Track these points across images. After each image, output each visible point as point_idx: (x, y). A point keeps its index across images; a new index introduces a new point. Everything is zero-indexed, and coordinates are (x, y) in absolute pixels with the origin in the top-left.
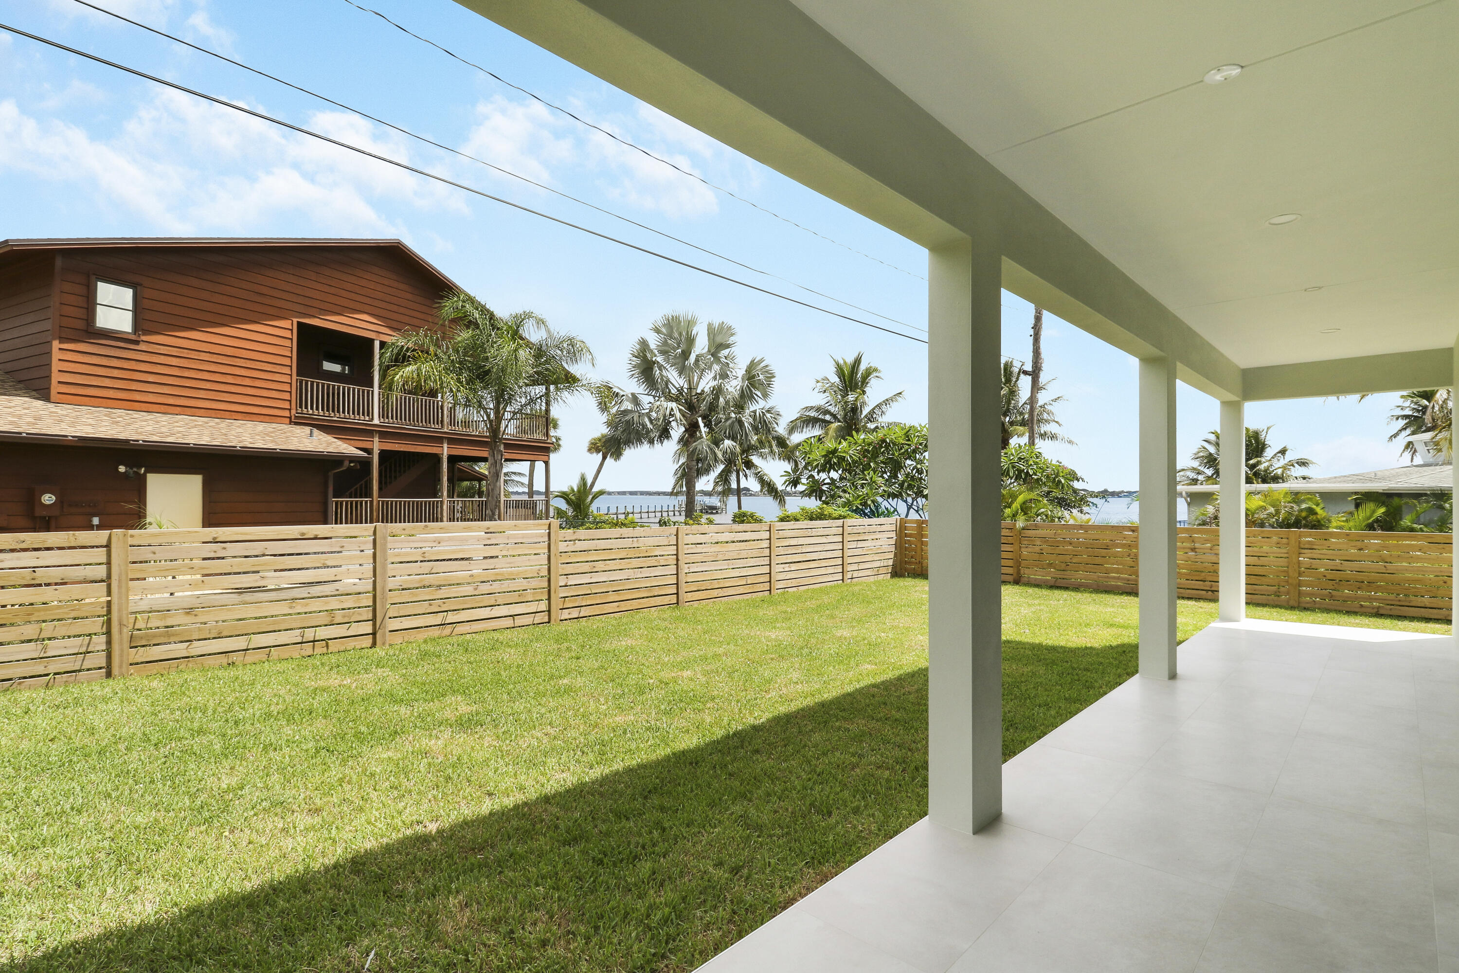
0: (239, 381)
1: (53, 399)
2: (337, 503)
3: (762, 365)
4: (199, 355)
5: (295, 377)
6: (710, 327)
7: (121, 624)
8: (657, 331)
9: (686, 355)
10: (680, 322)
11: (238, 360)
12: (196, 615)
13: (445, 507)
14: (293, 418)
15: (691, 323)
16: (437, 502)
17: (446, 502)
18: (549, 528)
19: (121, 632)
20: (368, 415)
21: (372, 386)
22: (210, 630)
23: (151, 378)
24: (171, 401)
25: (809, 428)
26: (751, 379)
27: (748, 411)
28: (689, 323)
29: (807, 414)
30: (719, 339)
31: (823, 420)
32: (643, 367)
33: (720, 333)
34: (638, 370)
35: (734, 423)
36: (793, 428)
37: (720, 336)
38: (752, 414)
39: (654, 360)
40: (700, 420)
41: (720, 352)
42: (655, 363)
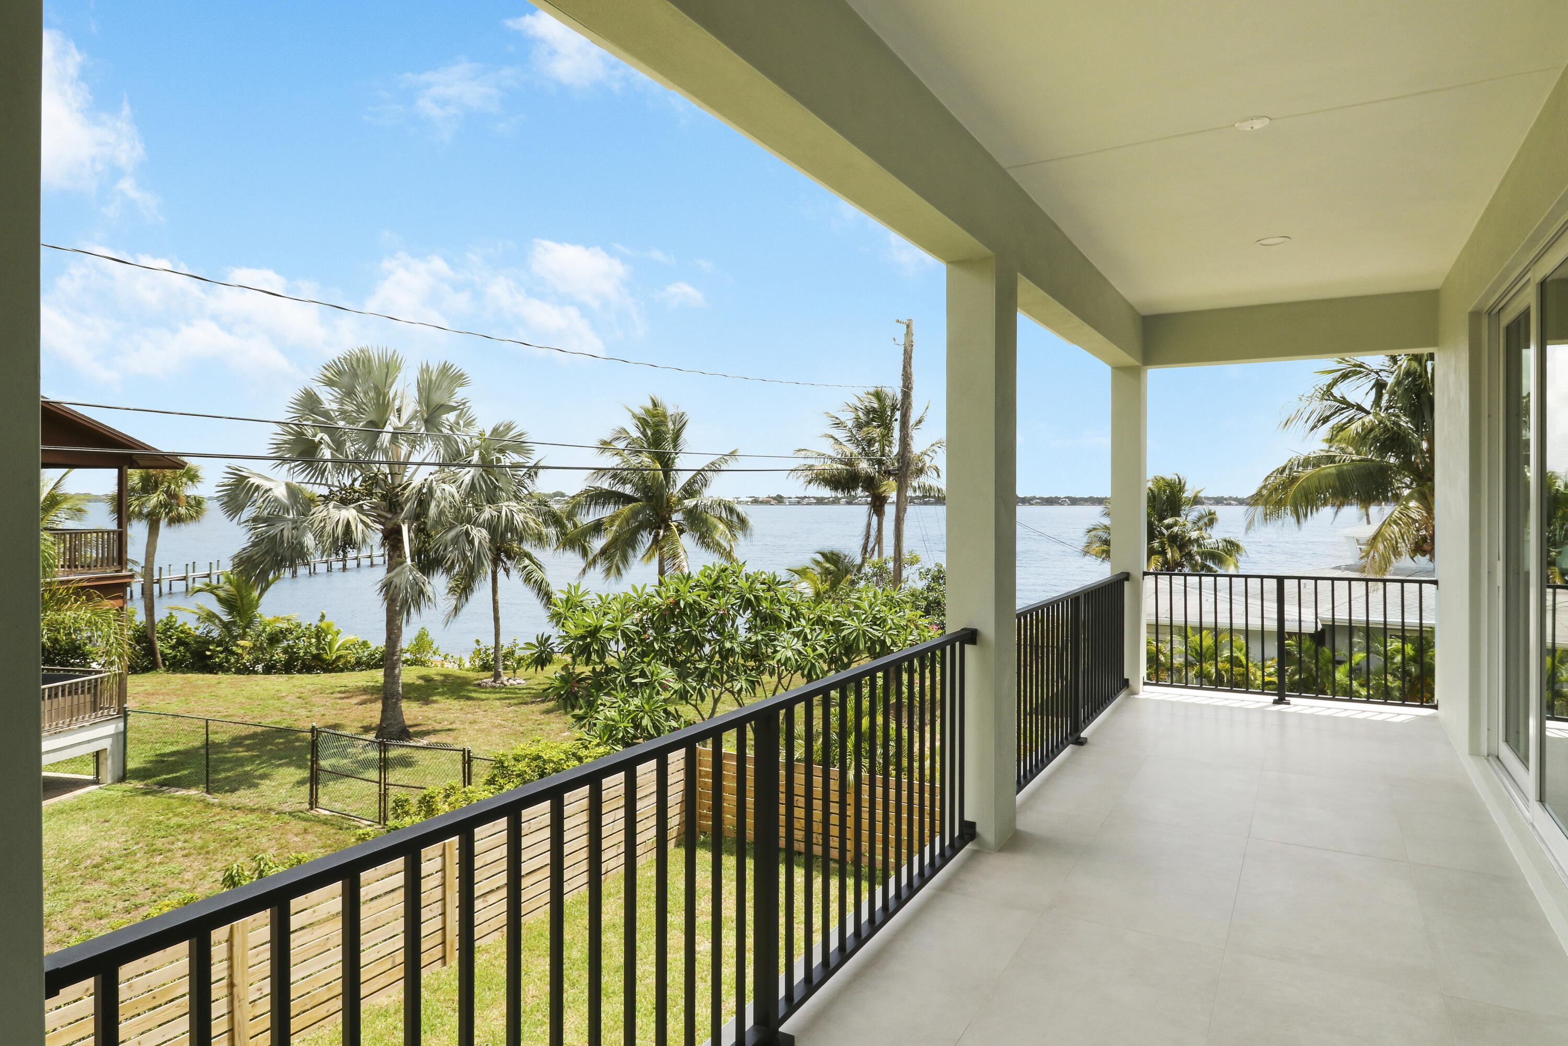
3: (511, 433)
6: (422, 372)
8: (330, 383)
9: (376, 426)
10: (370, 366)
15: (390, 368)
25: (598, 507)
26: (486, 465)
27: (488, 512)
28: (388, 368)
29: (598, 484)
30: (438, 397)
31: (619, 493)
32: (299, 449)
33: (439, 388)
34: (289, 450)
35: (457, 536)
36: (574, 507)
37: (438, 393)
38: (495, 513)
39: (317, 439)
40: (405, 528)
41: (439, 416)
42: (320, 443)
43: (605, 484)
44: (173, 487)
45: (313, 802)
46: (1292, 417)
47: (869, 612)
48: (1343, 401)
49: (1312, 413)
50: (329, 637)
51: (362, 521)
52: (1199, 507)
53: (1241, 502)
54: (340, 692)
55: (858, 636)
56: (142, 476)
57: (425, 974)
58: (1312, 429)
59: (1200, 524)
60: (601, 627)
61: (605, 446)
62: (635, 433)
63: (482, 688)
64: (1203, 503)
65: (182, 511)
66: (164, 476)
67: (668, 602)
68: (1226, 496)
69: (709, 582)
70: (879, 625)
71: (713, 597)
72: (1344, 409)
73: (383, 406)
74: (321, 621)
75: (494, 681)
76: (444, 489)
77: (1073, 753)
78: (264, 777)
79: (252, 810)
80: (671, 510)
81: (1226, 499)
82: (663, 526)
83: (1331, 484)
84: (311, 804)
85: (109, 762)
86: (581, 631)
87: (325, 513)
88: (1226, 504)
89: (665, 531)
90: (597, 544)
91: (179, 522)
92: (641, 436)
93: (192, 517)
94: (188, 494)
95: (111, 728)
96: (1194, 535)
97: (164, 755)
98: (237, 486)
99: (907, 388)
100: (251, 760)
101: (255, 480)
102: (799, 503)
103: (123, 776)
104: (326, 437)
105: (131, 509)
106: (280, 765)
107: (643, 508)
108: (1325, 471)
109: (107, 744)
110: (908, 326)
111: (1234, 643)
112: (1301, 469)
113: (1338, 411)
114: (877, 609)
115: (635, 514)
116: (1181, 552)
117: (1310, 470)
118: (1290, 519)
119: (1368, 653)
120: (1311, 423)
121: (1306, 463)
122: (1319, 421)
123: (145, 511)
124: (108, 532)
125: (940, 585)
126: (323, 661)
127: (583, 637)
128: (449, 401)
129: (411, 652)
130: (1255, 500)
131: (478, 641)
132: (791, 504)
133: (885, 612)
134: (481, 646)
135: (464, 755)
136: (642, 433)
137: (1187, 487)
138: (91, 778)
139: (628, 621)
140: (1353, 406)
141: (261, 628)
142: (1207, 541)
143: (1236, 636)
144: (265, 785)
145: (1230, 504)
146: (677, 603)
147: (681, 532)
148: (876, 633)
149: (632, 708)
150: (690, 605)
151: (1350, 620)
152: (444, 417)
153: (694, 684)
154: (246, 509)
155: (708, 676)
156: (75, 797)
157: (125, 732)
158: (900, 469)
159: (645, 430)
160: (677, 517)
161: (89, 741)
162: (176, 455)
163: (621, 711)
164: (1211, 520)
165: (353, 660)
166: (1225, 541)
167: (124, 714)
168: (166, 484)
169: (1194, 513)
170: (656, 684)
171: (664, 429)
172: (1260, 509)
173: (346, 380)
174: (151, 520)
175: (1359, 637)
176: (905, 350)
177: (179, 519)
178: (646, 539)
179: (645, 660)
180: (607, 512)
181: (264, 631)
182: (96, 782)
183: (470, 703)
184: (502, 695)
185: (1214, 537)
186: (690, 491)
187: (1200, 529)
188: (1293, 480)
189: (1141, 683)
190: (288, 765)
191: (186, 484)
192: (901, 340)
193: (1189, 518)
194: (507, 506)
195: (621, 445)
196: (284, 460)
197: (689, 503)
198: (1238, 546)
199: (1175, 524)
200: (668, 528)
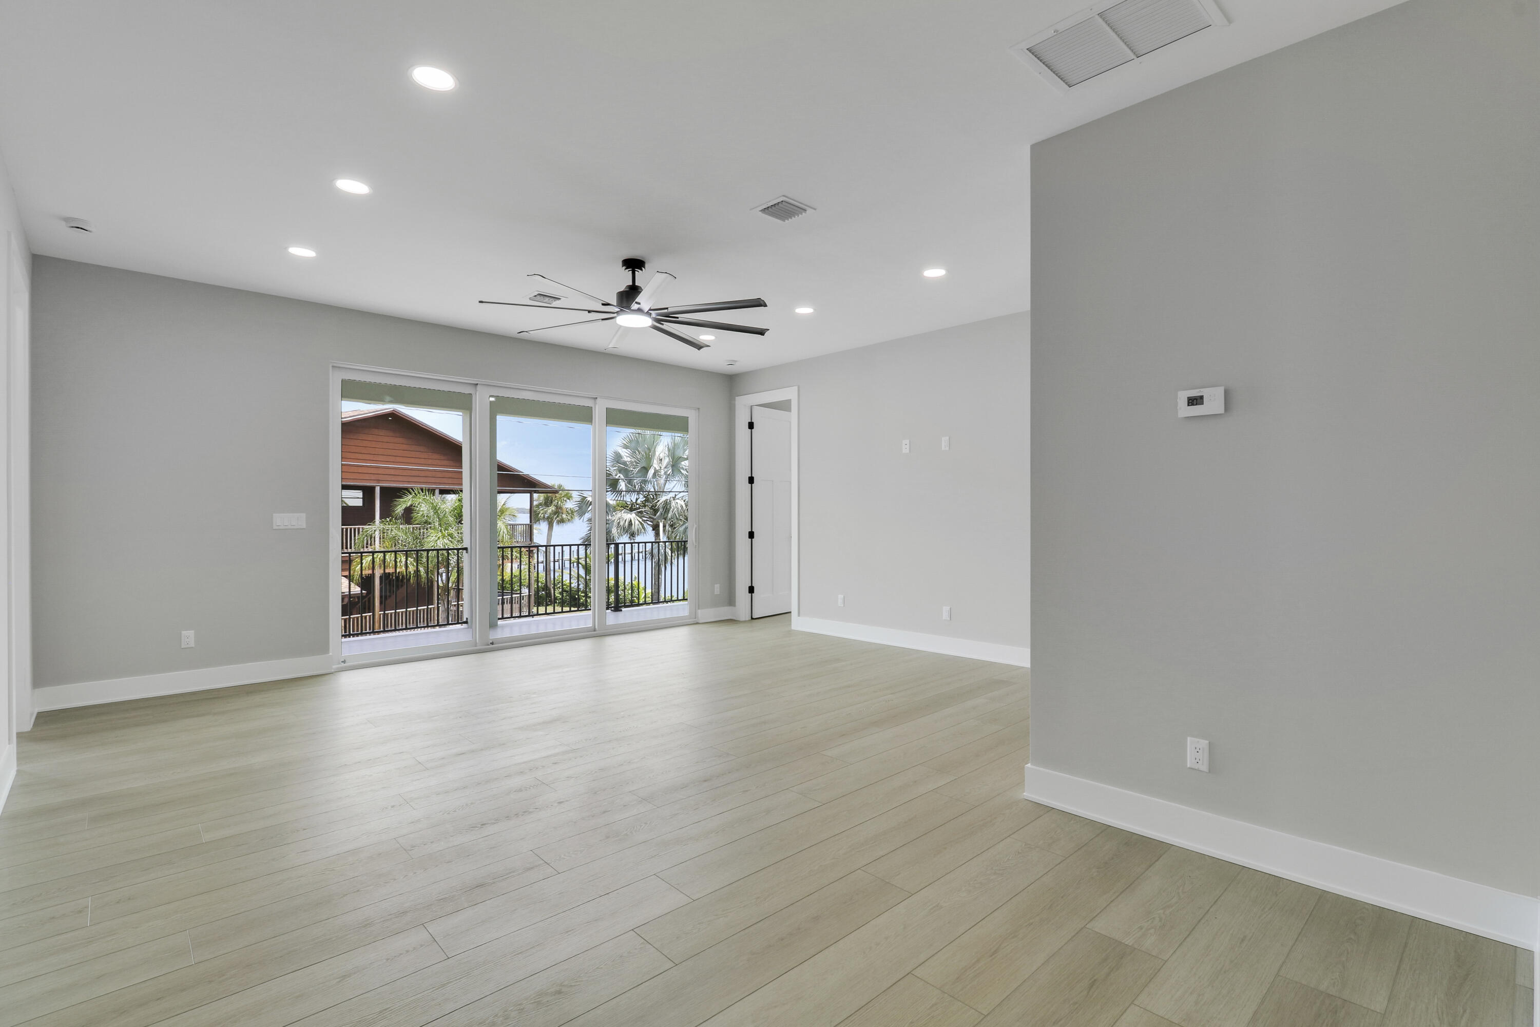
9: (645, 470)
30: (678, 453)
32: (610, 482)
34: (605, 483)
39: (618, 477)
40: (661, 523)
41: (680, 463)
42: (620, 479)
44: (559, 502)
51: (641, 520)
56: (544, 497)
65: (564, 516)
66: (556, 497)
73: (649, 458)
76: (677, 503)
87: (620, 516)
91: (563, 522)
93: (569, 520)
94: (567, 507)
98: (582, 502)
104: (622, 477)
105: (539, 515)
123: (546, 516)
124: (526, 525)
128: (683, 455)
152: (683, 463)
154: (586, 514)
168: (556, 501)
173: (633, 445)
174: (548, 521)
177: (562, 521)
191: (566, 501)
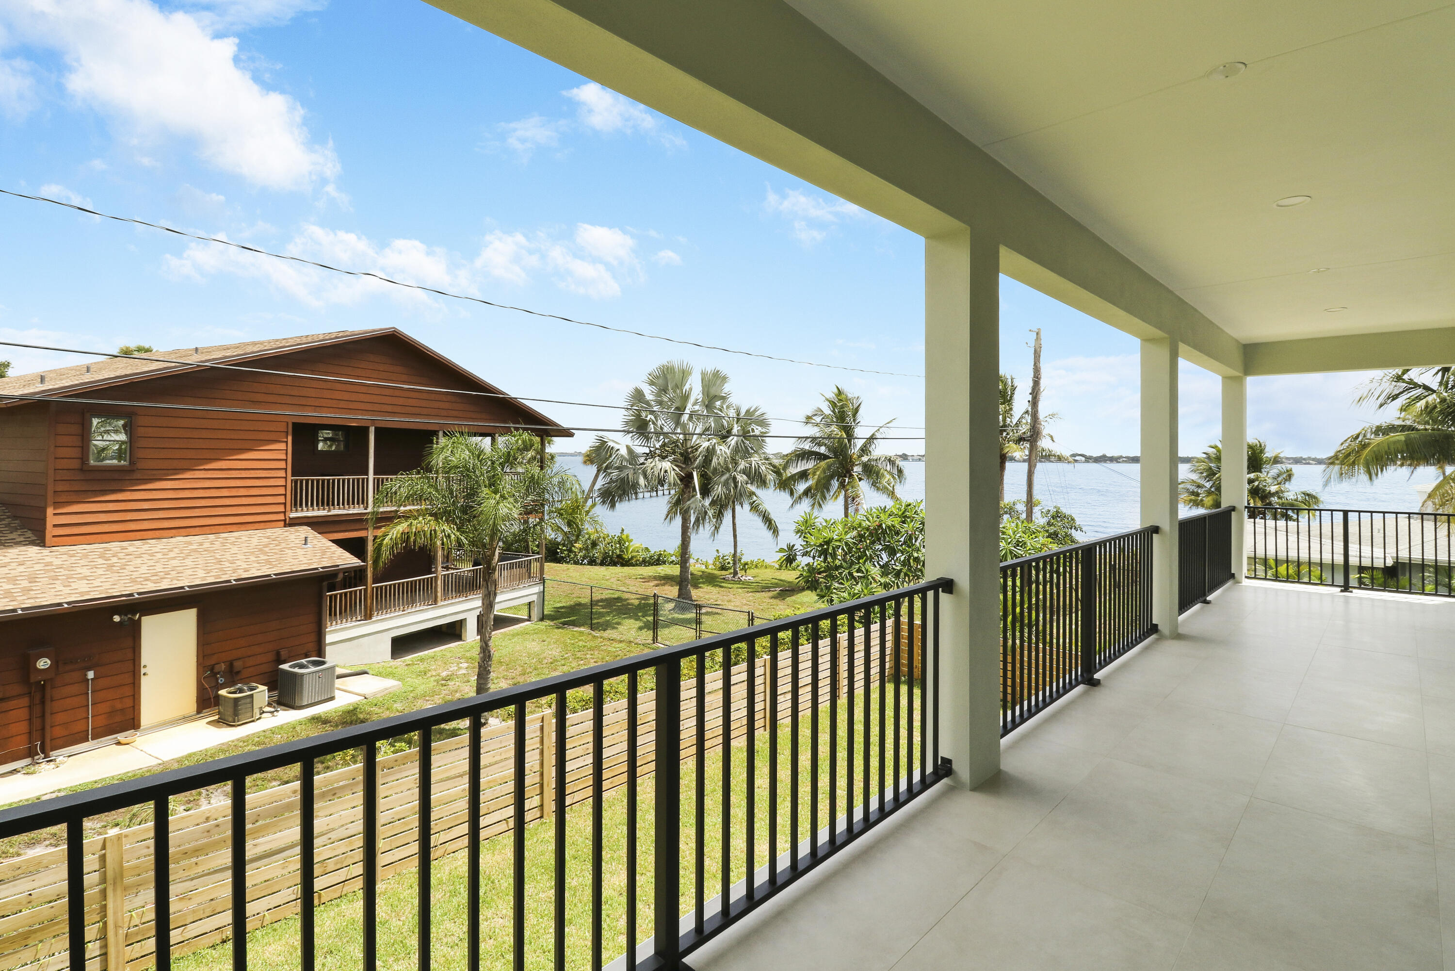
0: (234, 492)
1: (48, 542)
2: (331, 596)
3: (757, 413)
4: (194, 474)
5: (290, 478)
6: (704, 374)
7: (116, 927)
8: (652, 383)
9: (680, 410)
10: (674, 373)
11: (233, 472)
12: (190, 899)
13: (439, 582)
14: (287, 520)
15: (685, 374)
16: (431, 578)
17: (440, 577)
18: (542, 721)
19: (116, 935)
20: (363, 503)
21: (367, 474)
22: (204, 910)
23: (146, 505)
24: (166, 524)
25: (803, 462)
26: (745, 434)
27: (742, 465)
28: (683, 373)
29: (802, 447)
30: (713, 391)
31: (817, 452)
32: (637, 424)
33: (714, 384)
34: (633, 426)
35: (728, 479)
36: (787, 462)
37: (714, 388)
38: (747, 465)
39: (648, 419)
40: (695, 474)
41: (714, 403)
42: (650, 421)
43: (807, 446)
45: (655, 639)
46: (1365, 395)
47: (1013, 536)
48: (1411, 382)
49: (1382, 392)
50: (627, 543)
51: (674, 470)
52: (1279, 466)
53: (1320, 462)
54: (640, 578)
55: (1006, 553)
57: (756, 733)
58: (1381, 406)
59: (1280, 479)
60: (833, 539)
61: (808, 420)
62: (827, 411)
63: (727, 580)
64: (1282, 463)
67: (874, 524)
68: (1305, 456)
69: (900, 513)
70: (1021, 546)
71: (904, 522)
72: (1411, 388)
73: (683, 396)
74: (621, 533)
75: (734, 577)
76: (720, 450)
77: (1202, 608)
78: (619, 624)
79: (621, 642)
80: (853, 465)
81: (1304, 459)
82: (848, 475)
83: (1400, 449)
84: (654, 640)
85: (536, 609)
86: (821, 541)
87: (653, 464)
88: (1305, 464)
89: (849, 478)
90: (801, 487)
92: (832, 413)
95: (537, 589)
96: (1273, 489)
97: (558, 608)
99: (1037, 378)
100: (608, 614)
101: (611, 444)
102: (920, 460)
103: (543, 618)
104: (653, 418)
106: (625, 618)
107: (834, 463)
108: (1394, 439)
109: (534, 598)
110: (1037, 334)
111: (1312, 573)
112: (1373, 436)
113: (1407, 390)
114: (1019, 535)
115: (829, 467)
116: (1262, 502)
117: (1381, 438)
118: (1364, 477)
119: (1437, 585)
120: (1381, 400)
121: (1379, 430)
122: (1389, 398)
125: (1058, 521)
126: (623, 559)
127: (821, 545)
128: (719, 393)
129: (676, 556)
130: (1331, 461)
131: (718, 551)
132: (913, 460)
133: (1025, 538)
134: (720, 554)
135: (749, 615)
136: (832, 411)
137: (1266, 450)
138: (526, 618)
139: (848, 536)
140: (1420, 386)
141: (587, 536)
142: (1286, 494)
143: (1314, 567)
144: (621, 628)
145: (1309, 464)
146: (880, 526)
147: (860, 479)
148: (1019, 552)
149: (856, 591)
150: (889, 527)
151: (1423, 559)
152: (717, 403)
153: (893, 579)
155: (902, 574)
156: (521, 627)
157: (544, 592)
158: (1031, 436)
159: (834, 409)
160: (857, 469)
161: (527, 596)
162: (569, 429)
163: (849, 594)
164: (1289, 476)
165: (641, 559)
166: (1304, 494)
167: (543, 581)
169: (1274, 470)
170: (869, 577)
171: (845, 409)
172: (1337, 468)
173: (660, 381)
175: (1430, 572)
176: (1035, 351)
178: (835, 484)
179: (861, 561)
180: (809, 465)
181: (589, 538)
182: (529, 620)
183: (723, 589)
184: (740, 586)
185: (1292, 491)
186: (864, 450)
187: (1279, 484)
188: (1364, 446)
189: (1244, 577)
190: (630, 618)
192: (1032, 343)
193: (1269, 475)
194: (755, 459)
195: (818, 419)
196: (629, 432)
197: (865, 459)
198: (1315, 497)
199: (1257, 479)
200: (851, 476)
